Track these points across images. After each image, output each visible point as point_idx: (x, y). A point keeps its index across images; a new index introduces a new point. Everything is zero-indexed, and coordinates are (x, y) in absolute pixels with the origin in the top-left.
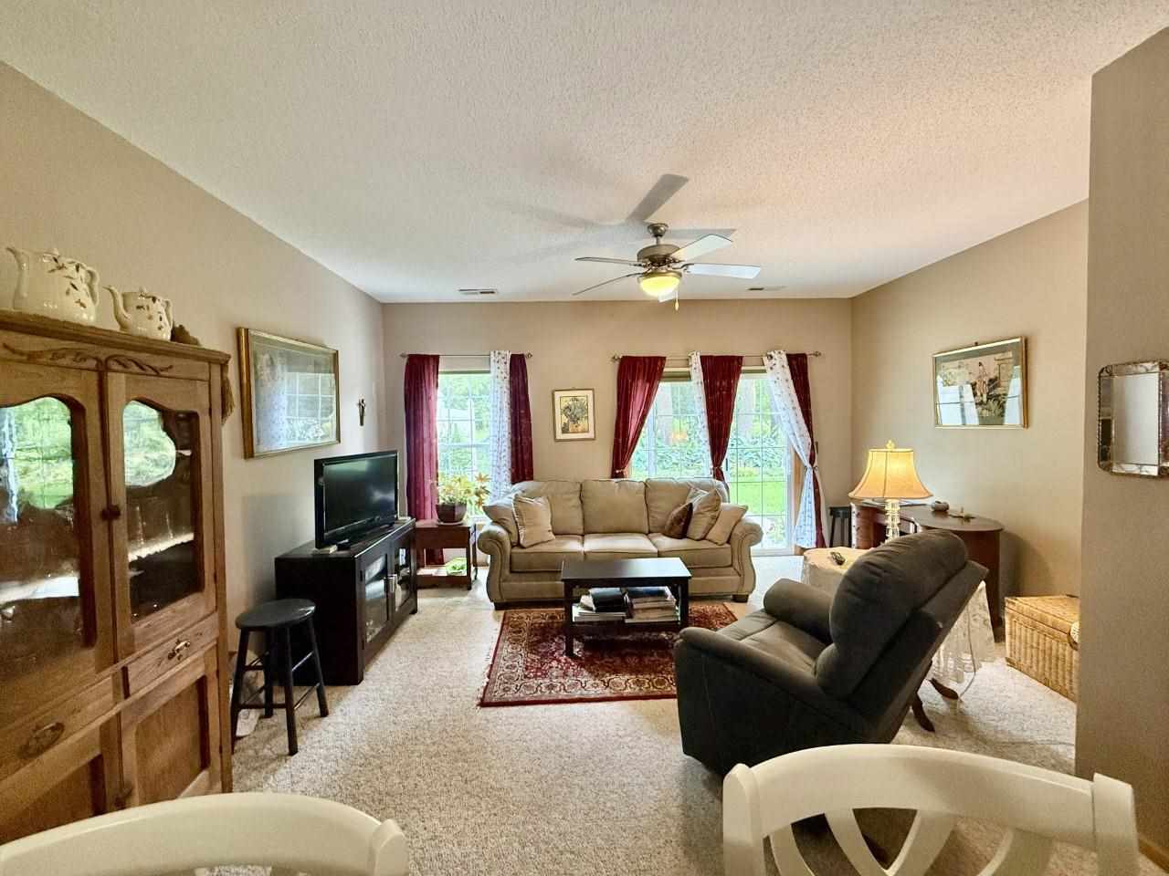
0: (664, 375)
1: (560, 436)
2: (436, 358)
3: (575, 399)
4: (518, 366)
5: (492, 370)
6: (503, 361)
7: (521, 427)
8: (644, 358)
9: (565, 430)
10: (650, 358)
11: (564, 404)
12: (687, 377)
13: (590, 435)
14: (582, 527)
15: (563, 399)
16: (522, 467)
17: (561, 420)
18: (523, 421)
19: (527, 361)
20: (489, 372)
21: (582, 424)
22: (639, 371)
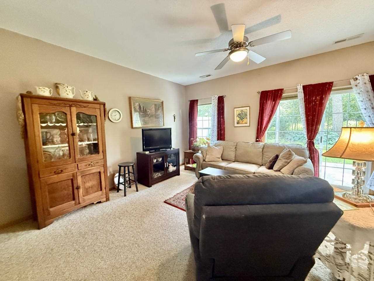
0: (282, 97)
1: (236, 125)
2: (197, 101)
3: (242, 111)
4: (221, 100)
5: (212, 103)
6: (215, 99)
7: (220, 122)
8: (272, 91)
9: (238, 123)
10: (275, 90)
11: (238, 113)
12: (296, 97)
13: (248, 125)
14: (234, 158)
15: (237, 111)
16: (221, 136)
17: (237, 119)
18: (222, 119)
19: (224, 99)
20: (211, 104)
21: (245, 120)
22: (269, 97)
